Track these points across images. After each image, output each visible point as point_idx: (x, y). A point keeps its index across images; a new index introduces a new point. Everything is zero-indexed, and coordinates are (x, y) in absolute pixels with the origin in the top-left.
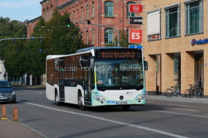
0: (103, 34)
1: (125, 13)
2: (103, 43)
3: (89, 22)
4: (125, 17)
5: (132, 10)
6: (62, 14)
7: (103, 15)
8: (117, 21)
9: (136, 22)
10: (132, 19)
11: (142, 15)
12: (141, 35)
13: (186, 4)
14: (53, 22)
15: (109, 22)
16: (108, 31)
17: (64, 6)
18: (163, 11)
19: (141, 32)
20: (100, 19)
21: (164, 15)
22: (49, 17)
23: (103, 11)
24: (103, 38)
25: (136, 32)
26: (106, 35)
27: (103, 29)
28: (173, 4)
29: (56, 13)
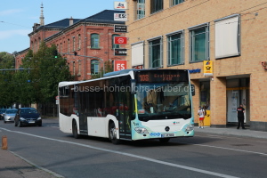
0: (89, 65)
1: (111, 45)
2: (89, 74)
3: (76, 54)
4: (110, 48)
5: (117, 42)
6: (50, 46)
7: (89, 47)
8: (103, 52)
9: (121, 53)
10: (117, 50)
11: (126, 47)
12: (125, 66)
13: (168, 36)
14: (41, 54)
15: (95, 53)
16: (94, 62)
17: (51, 38)
18: (147, 43)
19: (125, 62)
20: (87, 51)
21: (147, 47)
22: (36, 50)
23: (89, 43)
24: (89, 69)
25: (121, 63)
26: (92, 66)
27: (89, 60)
28: (156, 37)
29: (44, 45)
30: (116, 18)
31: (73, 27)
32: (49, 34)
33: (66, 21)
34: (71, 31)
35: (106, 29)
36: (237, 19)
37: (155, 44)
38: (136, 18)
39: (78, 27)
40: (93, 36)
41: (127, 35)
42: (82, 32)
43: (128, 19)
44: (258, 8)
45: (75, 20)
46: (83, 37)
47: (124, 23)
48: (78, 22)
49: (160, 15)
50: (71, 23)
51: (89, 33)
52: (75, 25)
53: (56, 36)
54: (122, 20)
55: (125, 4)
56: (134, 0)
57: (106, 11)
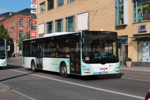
1: (29, 25)
2: (19, 37)
3: (13, 28)
5: (32, 23)
7: (19, 25)
8: (25, 28)
9: (33, 28)
10: (32, 27)
11: (36, 25)
13: (56, 21)
15: (21, 28)
16: (21, 32)
19: (36, 33)
20: (18, 27)
21: (46, 25)
23: (19, 23)
25: (34, 32)
26: (20, 34)
27: (19, 31)
30: (32, 12)
31: (11, 16)
32: (1, 19)
33: (8, 13)
34: (11, 18)
35: (27, 17)
36: (87, 13)
37: (50, 25)
38: (41, 12)
39: (14, 16)
40: (21, 20)
41: (37, 20)
42: (16, 18)
43: (37, 13)
44: (97, 9)
45: (12, 13)
46: (16, 20)
47: (35, 14)
48: (14, 14)
49: (52, 11)
50: (11, 14)
51: (19, 19)
53: (3, 20)
54: (34, 13)
55: (36, 6)
56: (40, 4)
57: (27, 9)
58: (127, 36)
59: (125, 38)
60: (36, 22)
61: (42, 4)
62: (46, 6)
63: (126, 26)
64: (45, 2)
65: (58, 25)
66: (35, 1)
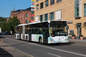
7: (25, 17)
13: (44, 15)
14: (13, 18)
17: (16, 14)
19: (34, 21)
22: (12, 17)
29: (14, 16)
30: (32, 10)
31: (21, 12)
32: (15, 13)
33: (20, 10)
35: (30, 12)
38: (37, 10)
40: (27, 14)
43: (35, 10)
45: (22, 10)
46: (24, 14)
49: (42, 9)
50: (21, 11)
51: (25, 13)
52: (22, 11)
53: (17, 14)
55: (34, 6)
56: (36, 5)
57: (30, 8)
58: (81, 23)
59: (80, 24)
60: (34, 15)
61: (38, 5)
62: (39, 7)
63: (80, 17)
64: (39, 4)
65: (46, 17)
66: (34, 4)
